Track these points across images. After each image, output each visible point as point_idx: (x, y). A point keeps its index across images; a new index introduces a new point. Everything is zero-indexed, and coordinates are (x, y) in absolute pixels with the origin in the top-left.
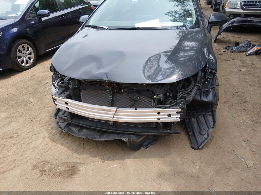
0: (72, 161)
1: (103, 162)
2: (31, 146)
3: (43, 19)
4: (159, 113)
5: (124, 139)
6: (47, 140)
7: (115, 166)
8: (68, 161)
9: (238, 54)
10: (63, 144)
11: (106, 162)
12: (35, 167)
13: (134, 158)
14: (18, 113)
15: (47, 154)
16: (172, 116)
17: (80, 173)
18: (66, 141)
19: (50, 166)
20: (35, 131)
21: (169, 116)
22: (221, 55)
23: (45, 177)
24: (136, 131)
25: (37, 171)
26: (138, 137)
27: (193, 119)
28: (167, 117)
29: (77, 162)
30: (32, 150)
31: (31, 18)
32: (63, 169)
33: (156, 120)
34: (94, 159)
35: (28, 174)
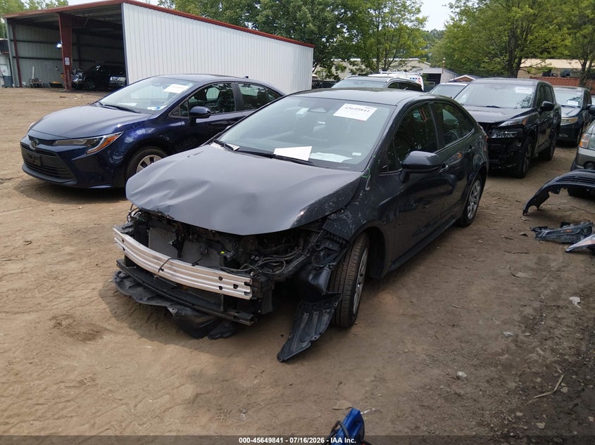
0: (101, 325)
1: (139, 338)
2: (71, 294)
3: (198, 121)
4: (221, 279)
5: (171, 310)
6: (96, 293)
7: (149, 347)
8: (98, 323)
9: (550, 245)
10: (110, 303)
11: (143, 339)
12: (54, 318)
13: (183, 346)
14: (89, 251)
15: (80, 308)
16: (238, 289)
17: (100, 341)
18: (116, 301)
19: (71, 321)
20: (91, 278)
21: (236, 286)
22: (508, 240)
23: (56, 332)
24: (194, 302)
25: (52, 323)
26: (196, 313)
27: (305, 314)
28: (232, 287)
29: (107, 328)
30: (67, 299)
31: (178, 117)
32: (84, 330)
33: (216, 289)
34: (131, 331)
35: (41, 323)
